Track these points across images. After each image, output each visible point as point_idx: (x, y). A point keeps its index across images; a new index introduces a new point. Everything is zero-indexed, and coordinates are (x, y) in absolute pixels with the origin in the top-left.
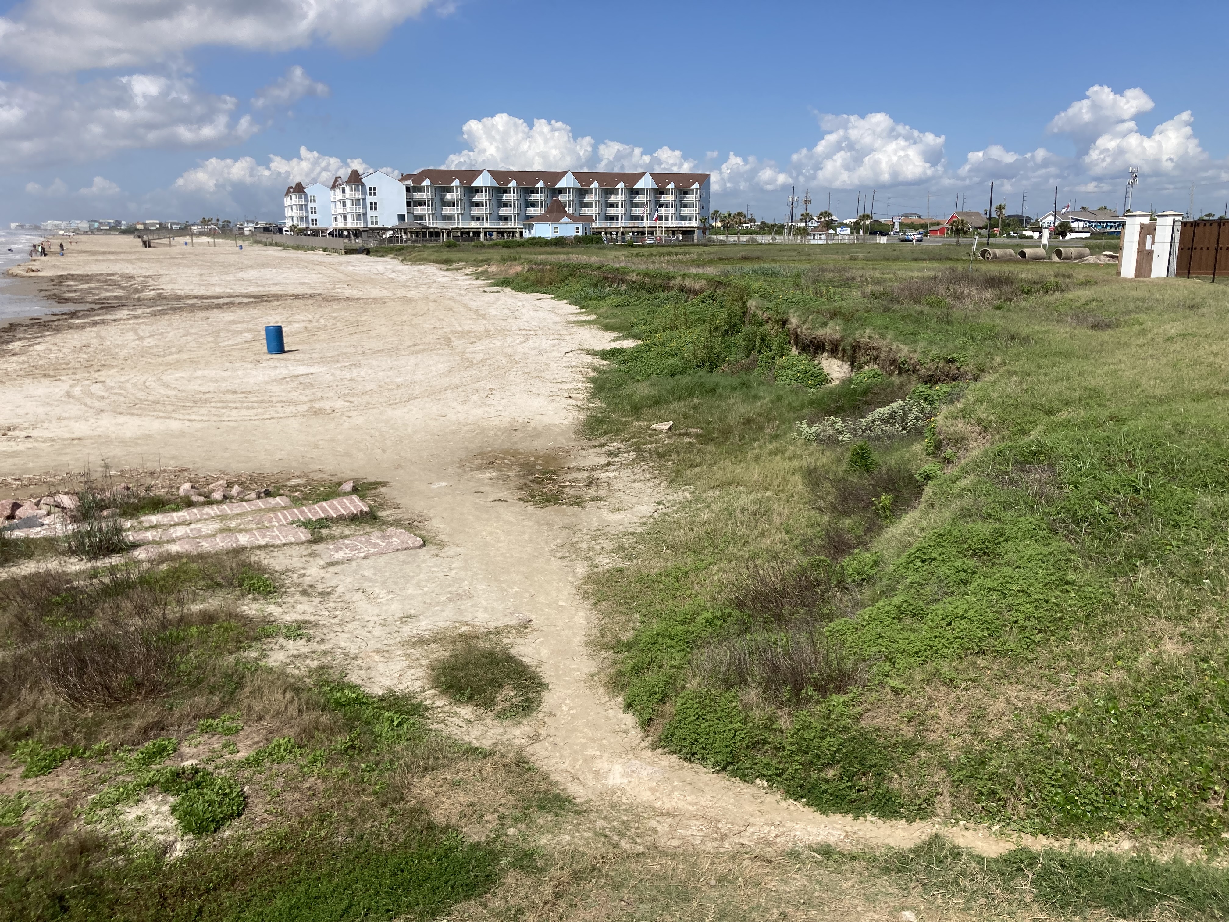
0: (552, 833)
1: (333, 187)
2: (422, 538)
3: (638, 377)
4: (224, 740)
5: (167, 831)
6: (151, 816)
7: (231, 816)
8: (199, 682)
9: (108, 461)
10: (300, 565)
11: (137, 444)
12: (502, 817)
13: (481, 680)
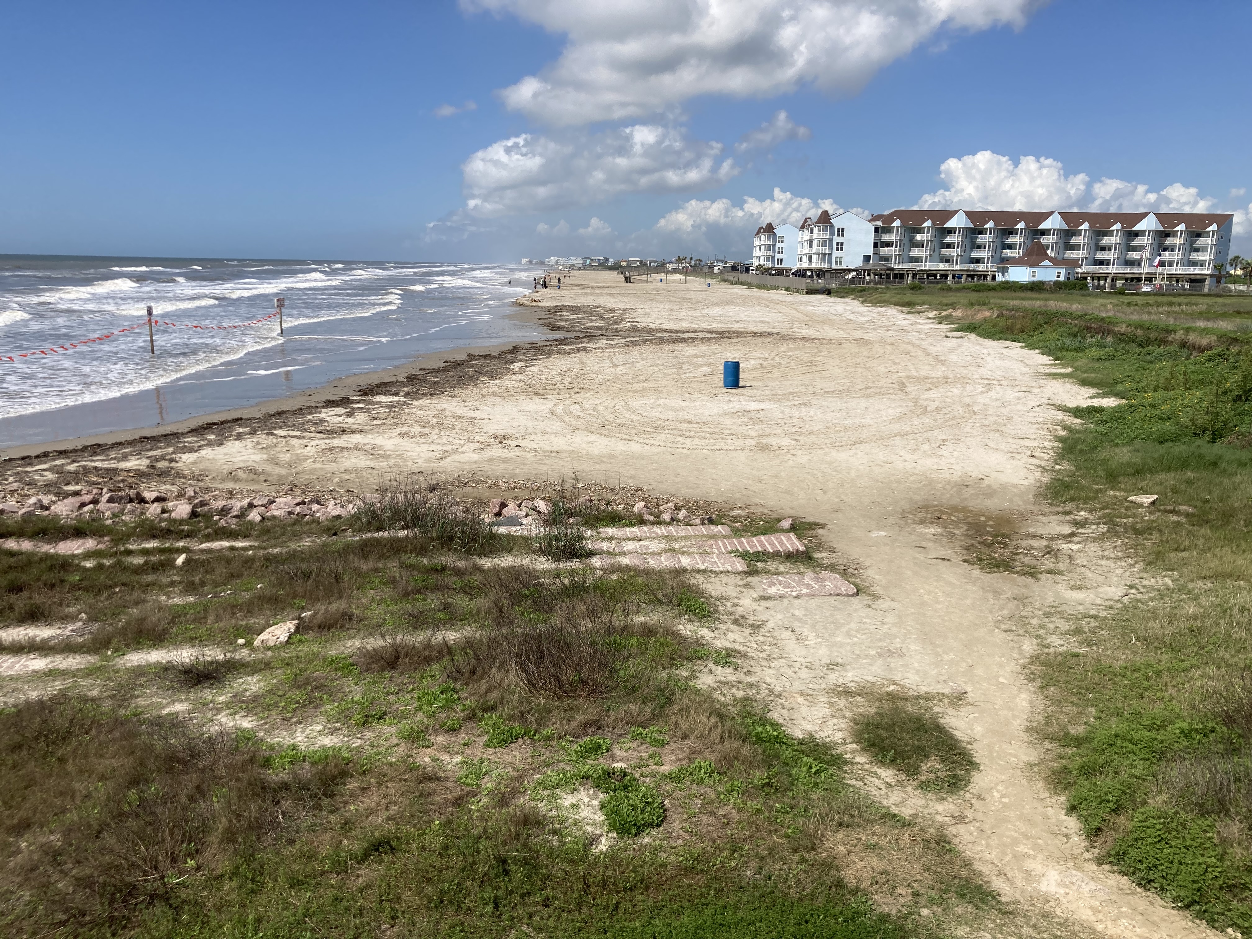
0: (971, 927)
1: (802, 228)
2: (856, 586)
3: (1117, 441)
4: (651, 750)
5: (595, 824)
6: (583, 807)
7: (651, 825)
8: (634, 690)
9: (578, 474)
10: (734, 594)
11: (603, 462)
12: (916, 895)
13: (906, 745)
